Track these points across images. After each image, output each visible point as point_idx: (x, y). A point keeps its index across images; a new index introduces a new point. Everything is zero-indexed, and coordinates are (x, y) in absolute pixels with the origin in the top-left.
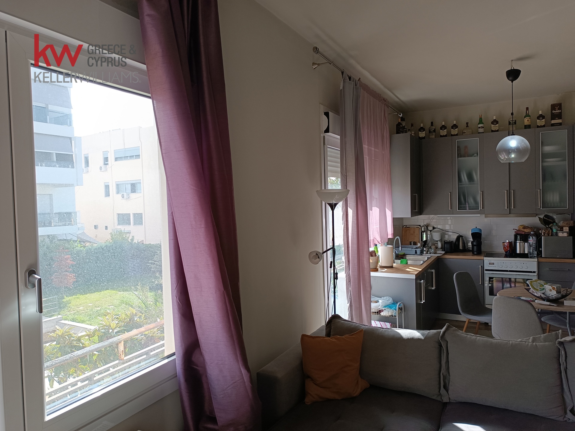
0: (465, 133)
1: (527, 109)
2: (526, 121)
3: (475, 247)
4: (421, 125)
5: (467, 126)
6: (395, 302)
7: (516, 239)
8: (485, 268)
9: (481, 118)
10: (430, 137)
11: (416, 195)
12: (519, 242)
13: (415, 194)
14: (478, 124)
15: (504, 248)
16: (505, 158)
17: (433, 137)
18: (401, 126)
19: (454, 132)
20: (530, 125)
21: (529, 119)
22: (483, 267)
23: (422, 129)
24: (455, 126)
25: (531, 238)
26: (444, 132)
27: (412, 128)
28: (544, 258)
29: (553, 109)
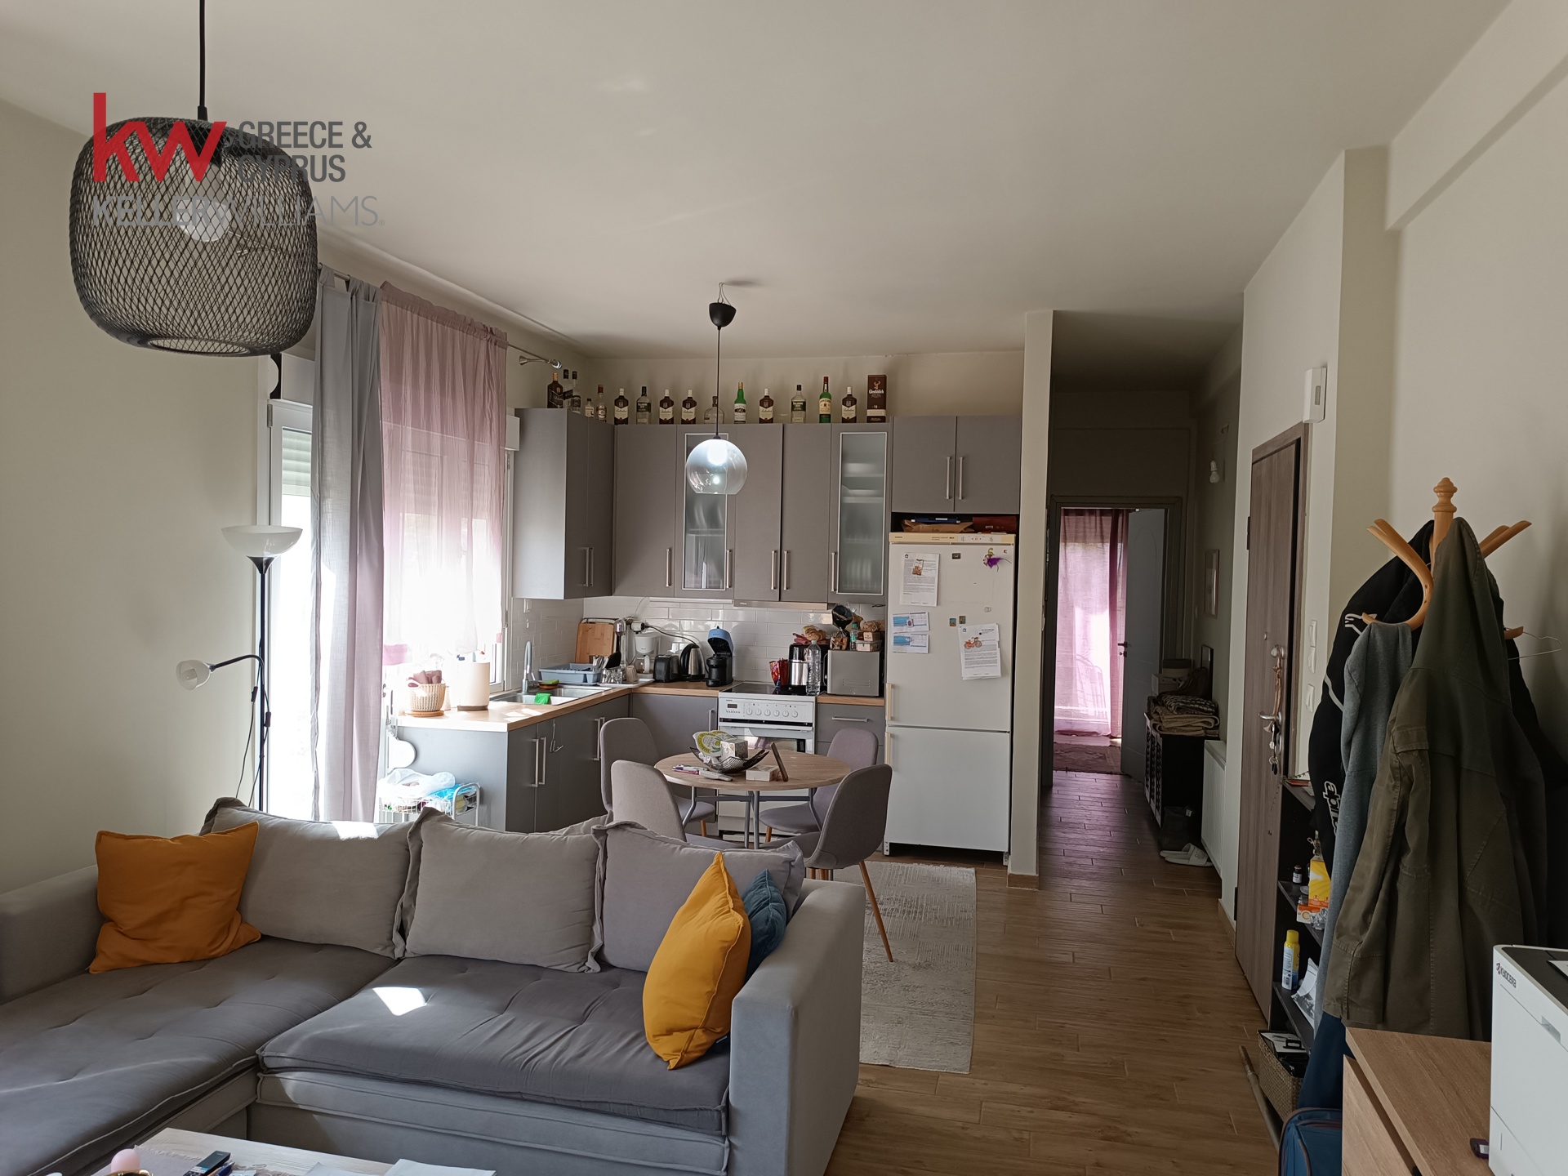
0: (708, 419)
1: (826, 380)
2: (823, 407)
3: (714, 670)
4: (619, 391)
5: (715, 405)
7: (791, 657)
8: (722, 715)
9: (742, 389)
10: (639, 421)
11: (586, 551)
12: (798, 661)
14: (736, 403)
15: (773, 673)
17: (646, 420)
19: (689, 414)
20: (830, 415)
21: (827, 403)
22: (715, 713)
23: (621, 401)
24: (690, 402)
25: (810, 656)
26: (667, 413)
27: (601, 395)
28: (830, 694)
29: (871, 386)
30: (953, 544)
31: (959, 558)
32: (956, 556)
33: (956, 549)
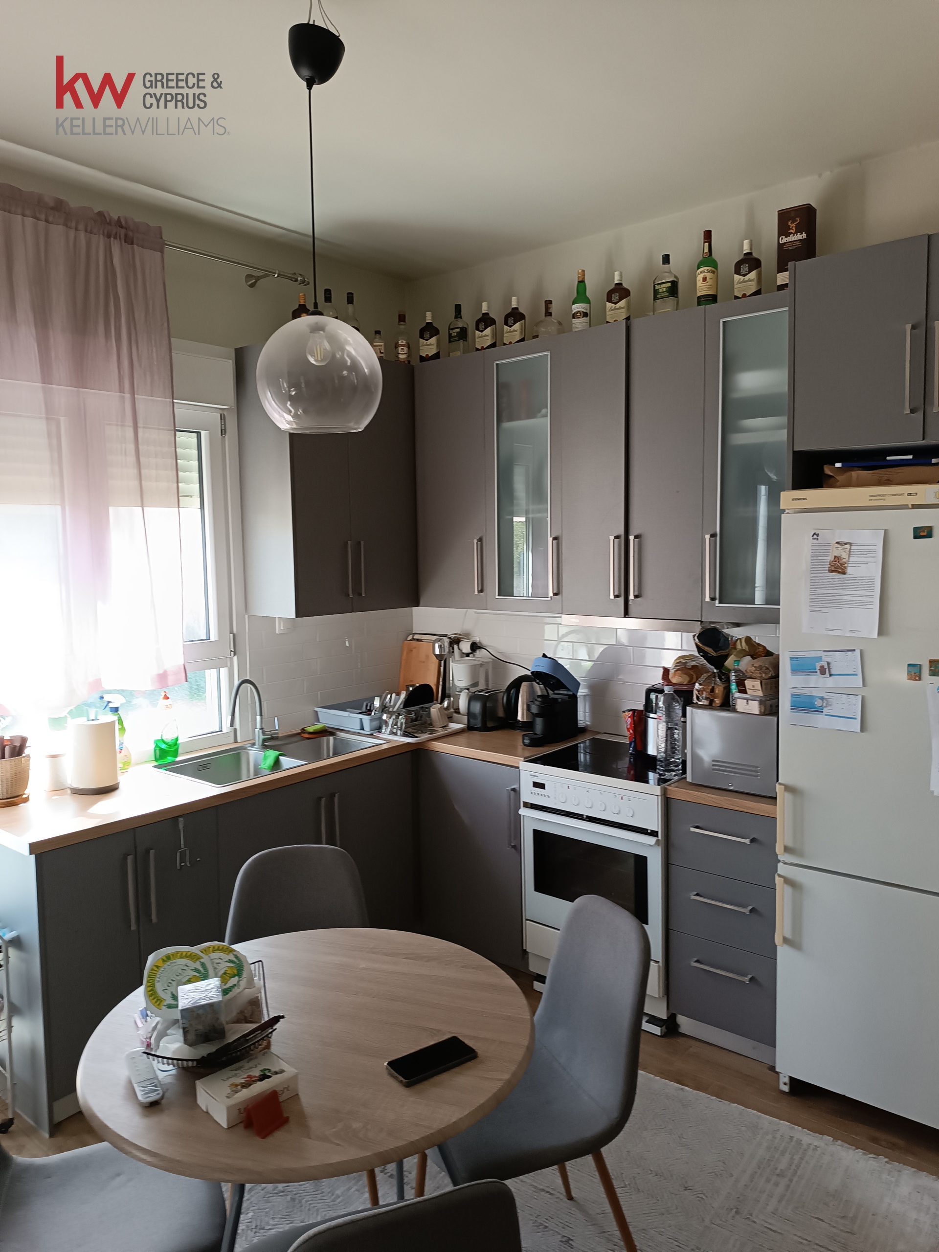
1: (708, 234)
2: (702, 282)
14: (573, 304)
21: (711, 275)
28: (691, 784)
29: (783, 230)
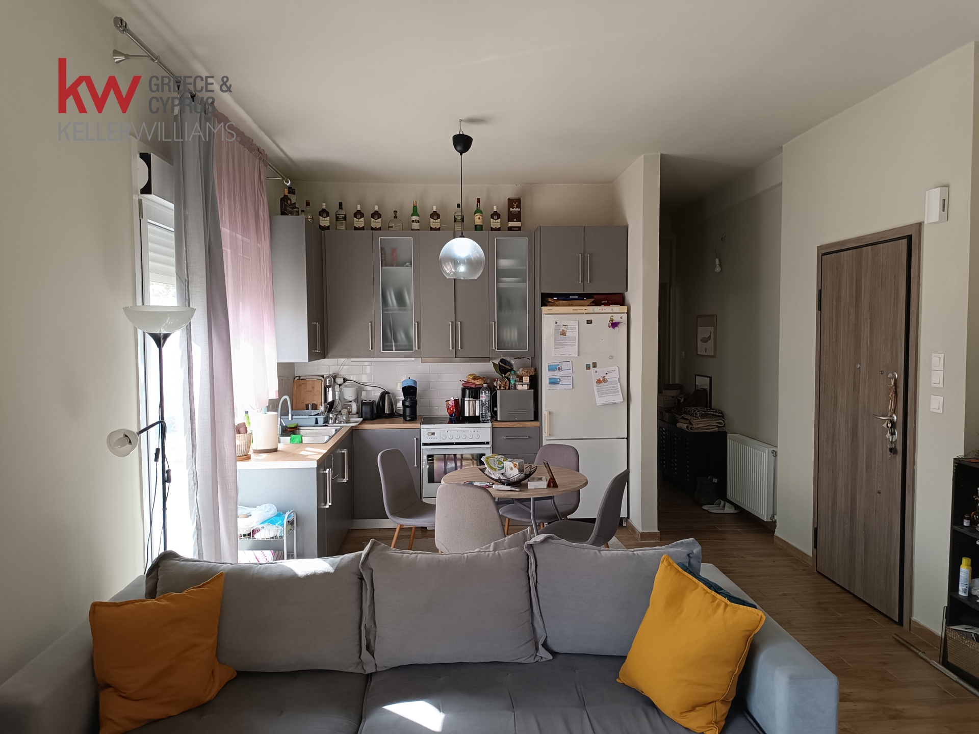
0: (392, 227)
1: (478, 200)
2: (478, 219)
3: (408, 409)
4: (322, 205)
5: (395, 217)
6: (281, 512)
7: (464, 395)
8: (423, 441)
9: (416, 206)
10: (338, 228)
11: (316, 325)
12: (468, 399)
13: (315, 323)
14: (412, 215)
15: (448, 409)
16: (451, 272)
17: (343, 228)
18: (289, 202)
19: (376, 223)
20: (482, 226)
21: (481, 217)
22: (419, 440)
23: (324, 213)
24: (376, 215)
25: (484, 394)
26: (360, 223)
27: (308, 208)
28: (502, 421)
29: (510, 205)
30: (586, 313)
31: (591, 323)
32: (589, 322)
33: (589, 317)
